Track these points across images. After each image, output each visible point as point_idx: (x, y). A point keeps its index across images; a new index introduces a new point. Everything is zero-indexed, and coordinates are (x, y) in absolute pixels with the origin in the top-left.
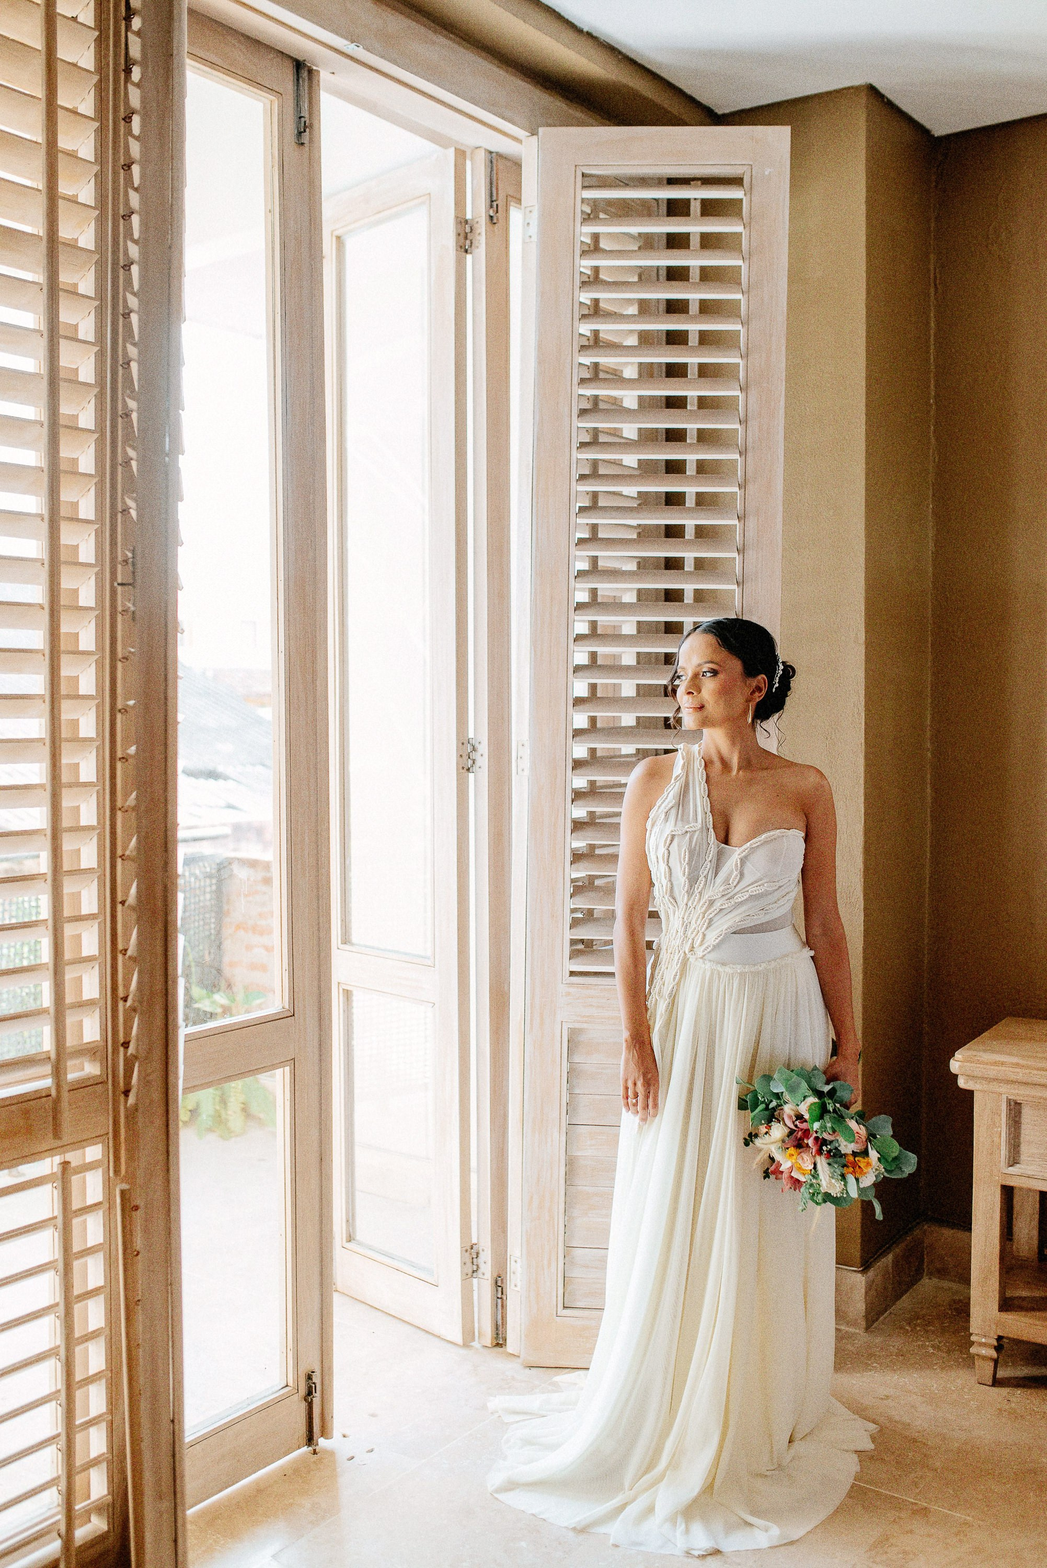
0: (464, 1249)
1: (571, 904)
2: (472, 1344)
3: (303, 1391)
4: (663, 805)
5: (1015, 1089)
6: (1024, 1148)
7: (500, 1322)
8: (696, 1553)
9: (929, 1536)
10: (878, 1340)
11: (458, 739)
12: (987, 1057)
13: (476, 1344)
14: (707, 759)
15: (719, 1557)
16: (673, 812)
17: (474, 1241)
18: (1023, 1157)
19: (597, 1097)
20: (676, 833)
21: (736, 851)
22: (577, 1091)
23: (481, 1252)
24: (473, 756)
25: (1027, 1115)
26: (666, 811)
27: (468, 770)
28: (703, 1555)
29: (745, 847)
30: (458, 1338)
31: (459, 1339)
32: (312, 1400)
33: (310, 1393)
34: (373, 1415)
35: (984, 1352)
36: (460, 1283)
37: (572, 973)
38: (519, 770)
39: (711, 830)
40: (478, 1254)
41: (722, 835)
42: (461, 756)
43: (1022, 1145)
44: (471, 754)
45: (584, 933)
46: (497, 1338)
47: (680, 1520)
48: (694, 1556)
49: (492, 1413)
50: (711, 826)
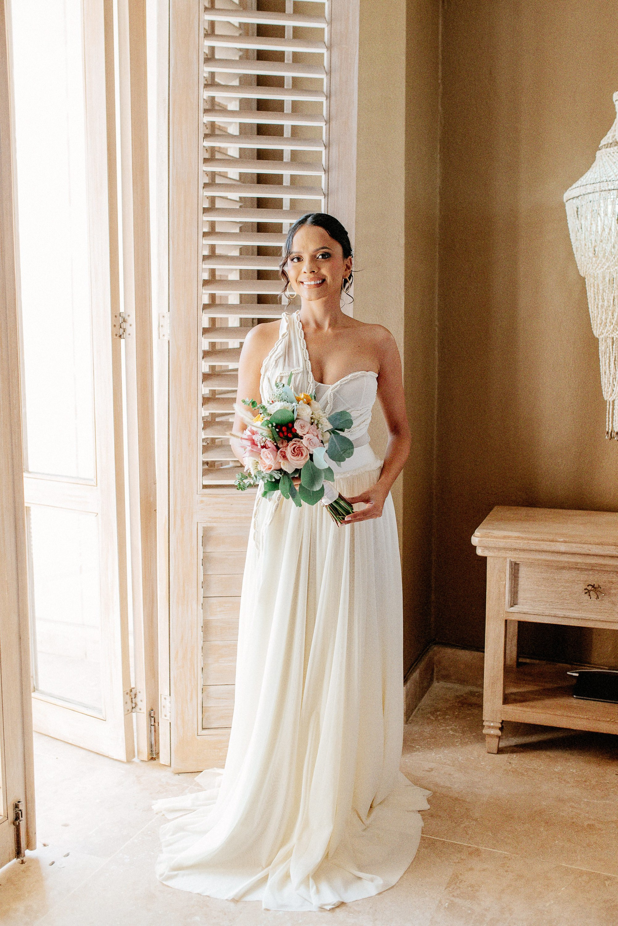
0: (126, 692)
1: (203, 435)
2: (133, 760)
3: (12, 816)
4: (274, 356)
5: (517, 554)
6: (521, 594)
7: (153, 742)
8: (328, 908)
9: (484, 870)
10: (416, 728)
11: (112, 313)
12: (497, 533)
13: (136, 760)
14: (304, 322)
15: (344, 908)
16: (281, 360)
17: (133, 686)
18: (520, 600)
19: (224, 576)
20: (284, 375)
21: (329, 387)
22: (209, 573)
23: (138, 694)
24: (124, 325)
25: (523, 572)
26: (276, 359)
27: (120, 336)
28: (332, 908)
29: (336, 384)
30: (122, 756)
31: (123, 758)
32: (19, 823)
33: (17, 818)
34: (66, 825)
35: (492, 732)
36: (123, 718)
37: (205, 487)
38: (161, 336)
39: (311, 373)
40: (135, 695)
41: (318, 376)
42: (115, 326)
43: (519, 592)
44: (122, 324)
45: (212, 457)
46: (152, 754)
47: (311, 881)
48: (327, 910)
49: (157, 813)
50: (310, 370)
